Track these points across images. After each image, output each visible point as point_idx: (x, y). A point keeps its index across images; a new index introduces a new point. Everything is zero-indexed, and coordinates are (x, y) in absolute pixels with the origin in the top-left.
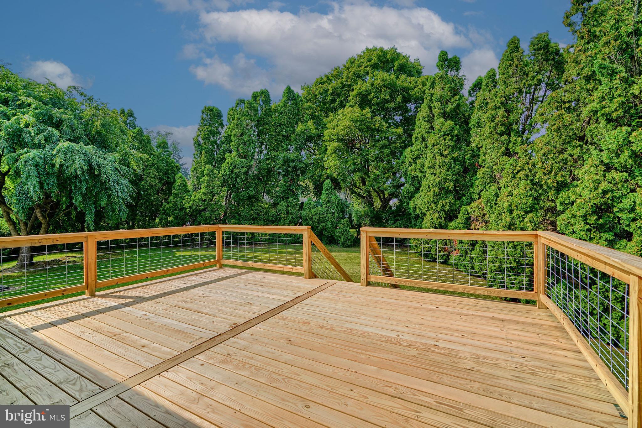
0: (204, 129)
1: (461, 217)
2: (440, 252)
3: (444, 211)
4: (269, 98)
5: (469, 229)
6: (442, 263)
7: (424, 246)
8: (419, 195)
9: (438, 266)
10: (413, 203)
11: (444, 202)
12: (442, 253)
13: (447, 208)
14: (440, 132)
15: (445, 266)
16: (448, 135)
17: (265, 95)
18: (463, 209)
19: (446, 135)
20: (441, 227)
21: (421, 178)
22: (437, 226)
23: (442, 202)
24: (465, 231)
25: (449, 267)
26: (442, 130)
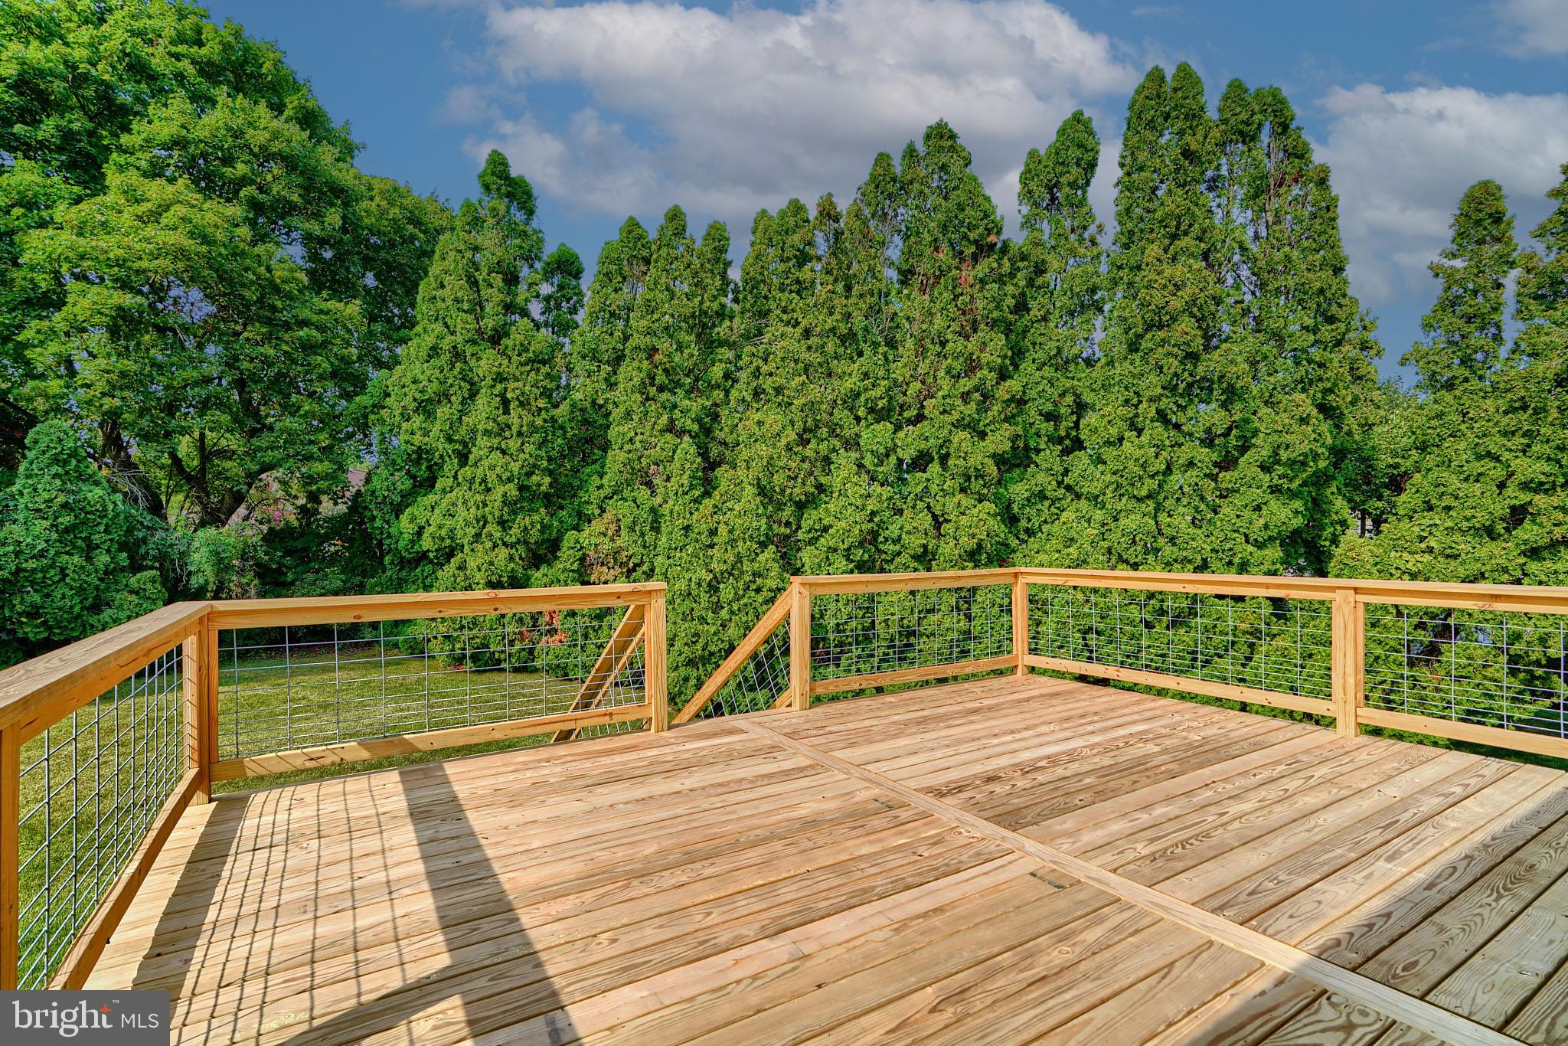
1: (567, 556)
2: (512, 643)
3: (526, 543)
5: (587, 583)
6: (516, 670)
7: (471, 634)
8: (431, 498)
9: (509, 678)
10: (411, 522)
11: (527, 521)
12: (518, 646)
13: (534, 535)
14: (527, 350)
15: (525, 675)
18: (570, 537)
19: (539, 362)
20: (515, 582)
21: (441, 457)
22: (505, 579)
23: (522, 521)
24: (578, 589)
25: (535, 675)
26: (532, 349)
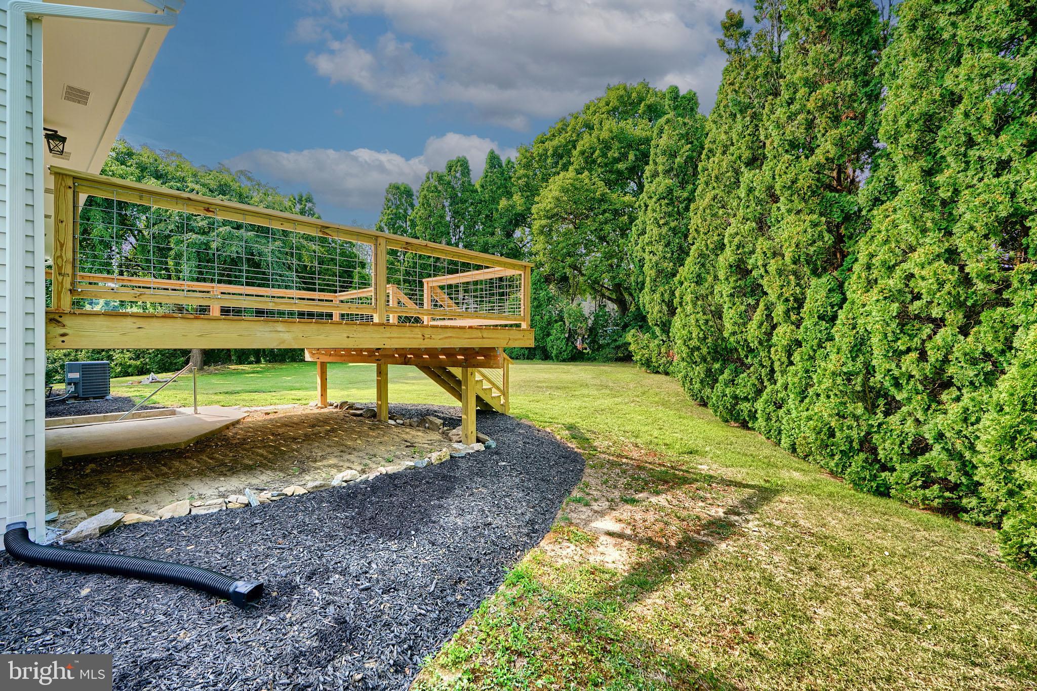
0: (388, 212)
4: (467, 167)
16: (664, 198)
17: (464, 165)
